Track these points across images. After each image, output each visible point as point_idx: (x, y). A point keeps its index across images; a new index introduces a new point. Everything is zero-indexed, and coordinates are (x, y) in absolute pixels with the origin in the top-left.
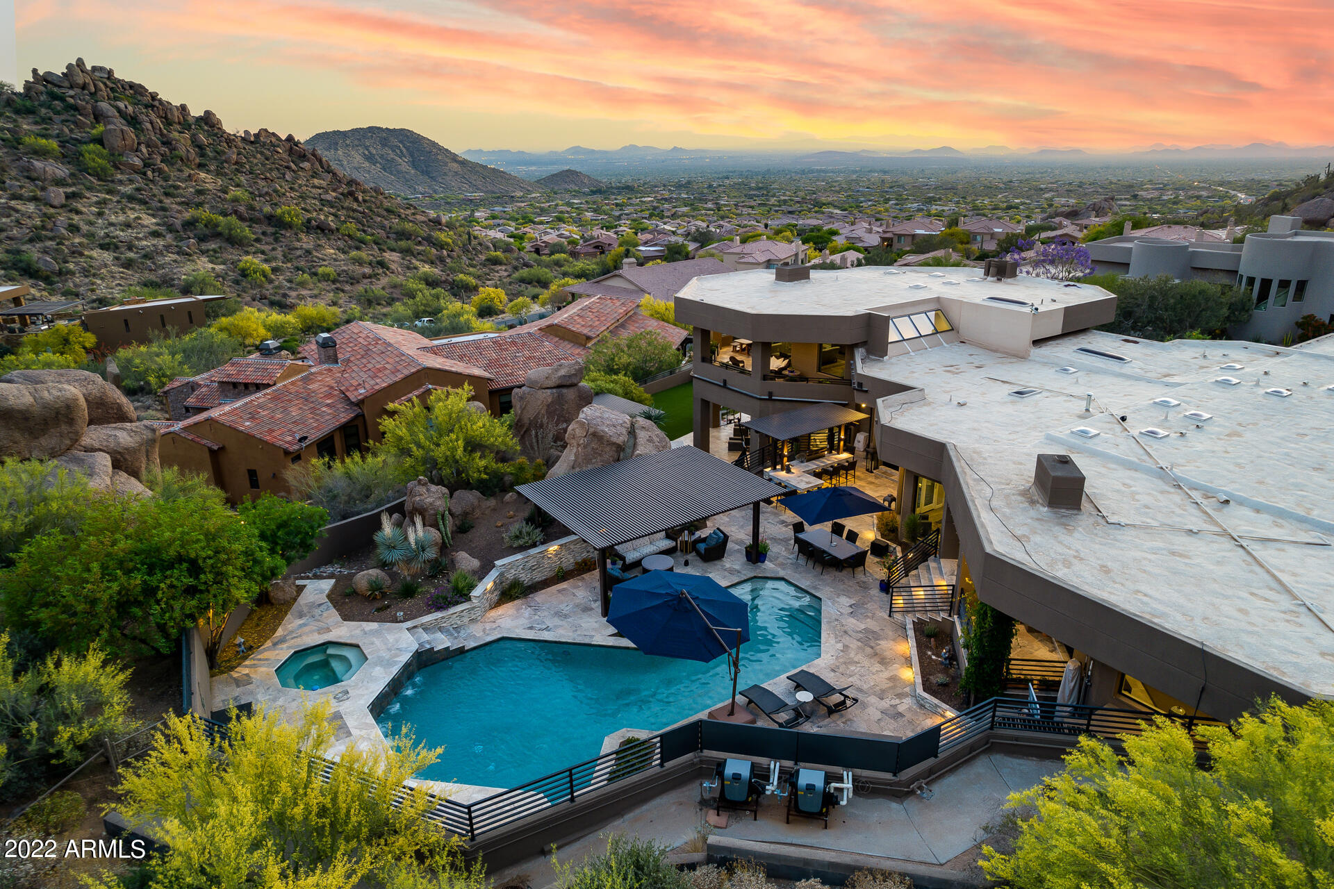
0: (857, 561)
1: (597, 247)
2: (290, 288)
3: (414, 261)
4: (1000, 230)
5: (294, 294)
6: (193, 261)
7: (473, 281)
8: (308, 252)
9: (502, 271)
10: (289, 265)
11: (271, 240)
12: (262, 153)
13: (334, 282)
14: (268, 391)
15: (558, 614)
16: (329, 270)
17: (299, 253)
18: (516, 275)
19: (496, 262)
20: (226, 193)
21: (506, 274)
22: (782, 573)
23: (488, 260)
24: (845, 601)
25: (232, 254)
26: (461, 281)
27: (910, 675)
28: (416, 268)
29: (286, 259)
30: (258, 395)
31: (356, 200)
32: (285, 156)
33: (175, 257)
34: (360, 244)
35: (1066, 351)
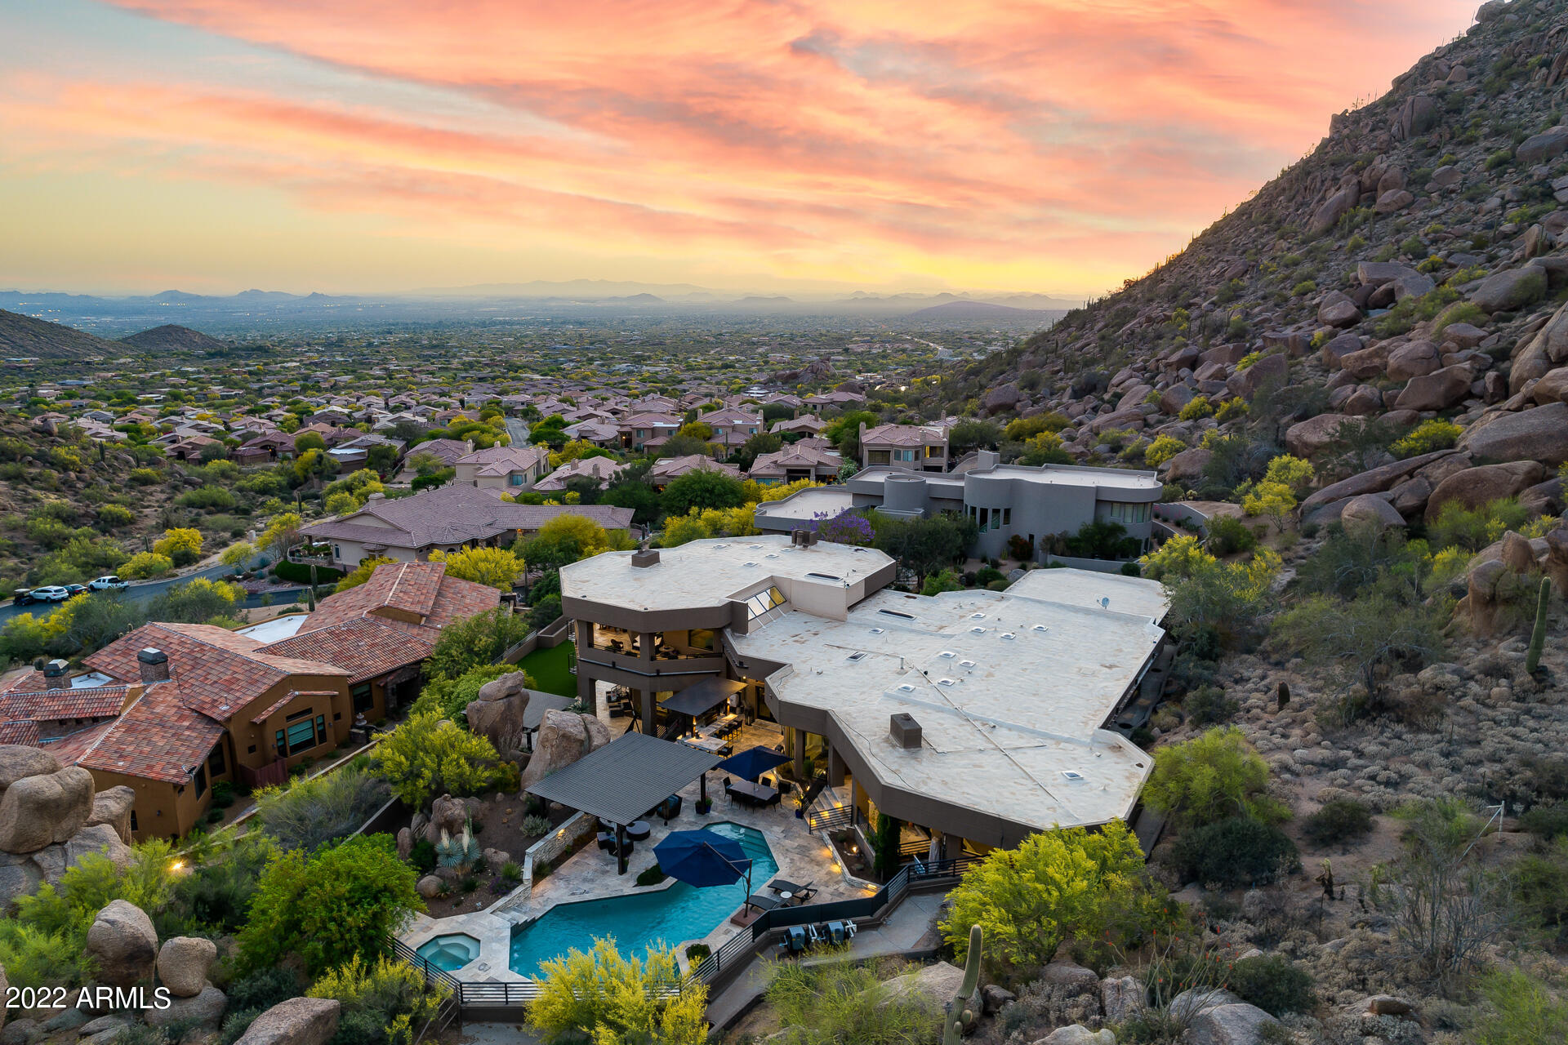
0: (775, 800)
1: (263, 448)
3: (30, 491)
4: (740, 422)
7: (126, 512)
9: (157, 494)
14: (117, 723)
15: (585, 880)
18: (179, 497)
19: (146, 481)
21: (163, 496)
22: (726, 818)
23: (134, 479)
24: (777, 829)
26: (110, 512)
27: (838, 868)
28: (36, 500)
30: (110, 729)
35: (870, 613)
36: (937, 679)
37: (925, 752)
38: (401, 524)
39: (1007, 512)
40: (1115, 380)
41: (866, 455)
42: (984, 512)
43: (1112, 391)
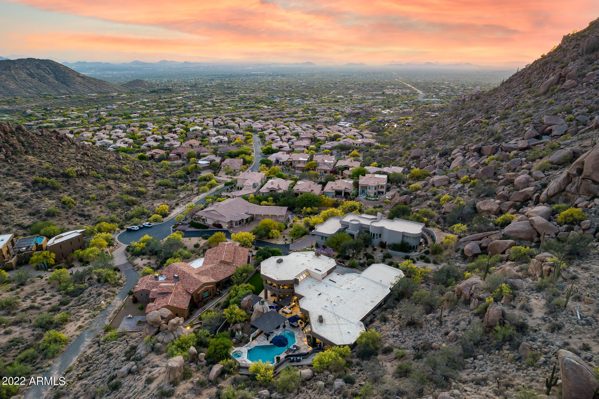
0: (298, 326)
1: (178, 155)
2: (83, 207)
3: (120, 183)
5: (86, 209)
6: (43, 201)
7: (144, 190)
8: (82, 188)
9: (150, 179)
10: (78, 196)
11: (66, 184)
12: (46, 140)
13: (97, 200)
15: (261, 341)
16: (93, 196)
17: (79, 189)
18: (156, 181)
19: (147, 176)
20: (42, 165)
21: (152, 181)
23: (144, 175)
24: (297, 333)
25: (55, 194)
26: (140, 190)
27: (306, 343)
28: (121, 187)
29: (76, 193)
30: (171, 296)
31: (88, 156)
32: (56, 141)
33: (37, 200)
34: (98, 179)
35: (327, 280)
36: (333, 303)
37: (323, 324)
38: (223, 214)
39: (380, 235)
40: (453, 153)
41: (360, 187)
42: (374, 234)
43: (452, 156)
